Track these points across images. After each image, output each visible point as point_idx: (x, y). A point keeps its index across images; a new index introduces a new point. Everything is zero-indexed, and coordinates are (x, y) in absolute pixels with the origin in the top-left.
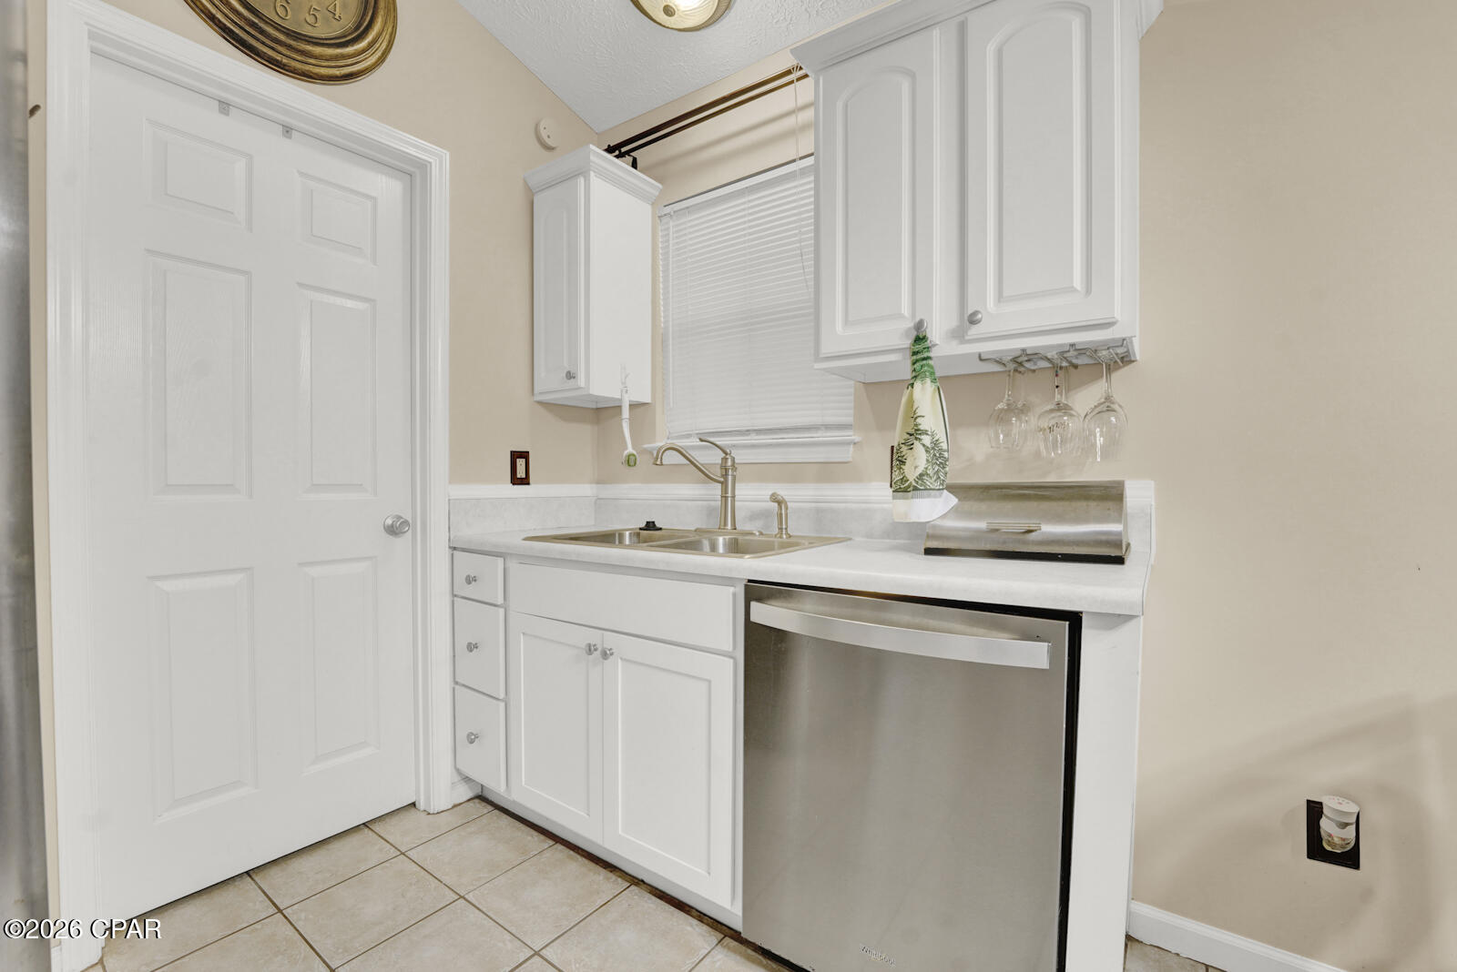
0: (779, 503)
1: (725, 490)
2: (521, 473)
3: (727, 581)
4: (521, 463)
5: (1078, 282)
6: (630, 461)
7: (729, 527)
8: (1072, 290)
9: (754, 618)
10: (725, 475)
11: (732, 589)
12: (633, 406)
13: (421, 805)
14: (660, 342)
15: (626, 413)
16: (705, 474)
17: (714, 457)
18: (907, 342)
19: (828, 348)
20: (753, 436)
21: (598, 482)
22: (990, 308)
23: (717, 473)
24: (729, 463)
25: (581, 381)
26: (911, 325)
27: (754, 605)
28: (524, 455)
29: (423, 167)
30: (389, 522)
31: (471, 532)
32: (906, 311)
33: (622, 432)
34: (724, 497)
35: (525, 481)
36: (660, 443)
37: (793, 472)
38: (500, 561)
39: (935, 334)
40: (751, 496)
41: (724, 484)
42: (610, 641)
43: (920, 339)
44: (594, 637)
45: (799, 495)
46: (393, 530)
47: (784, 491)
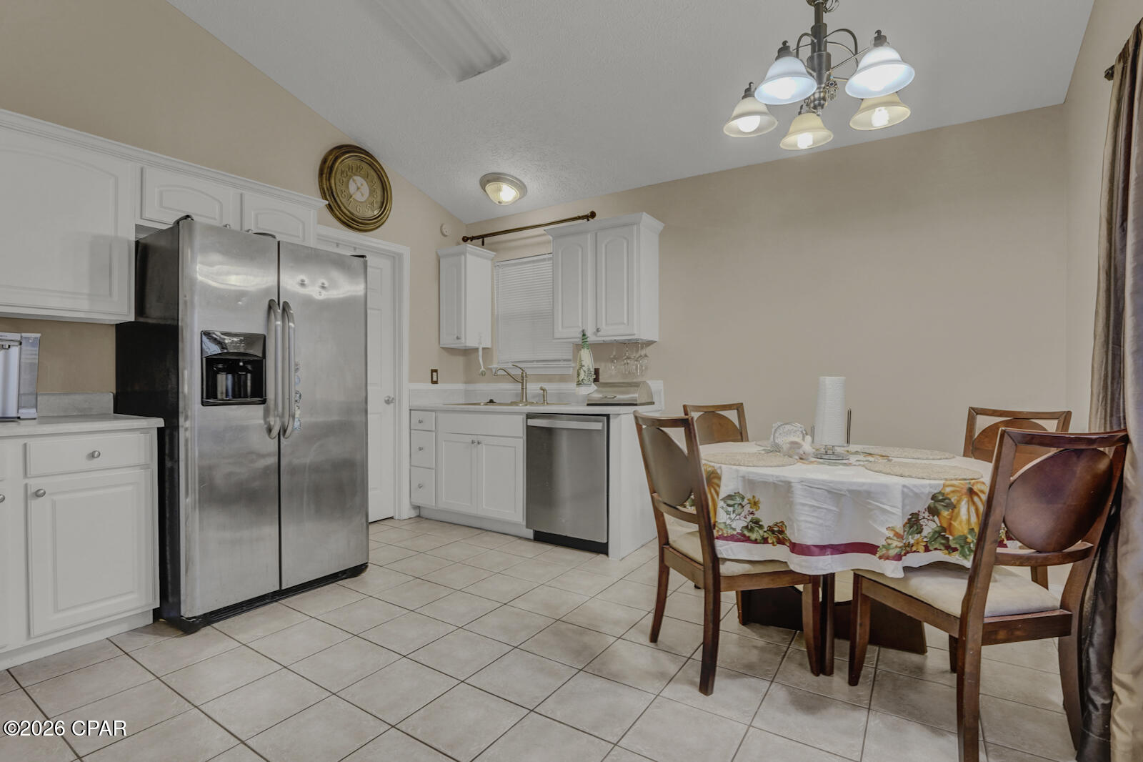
0: (544, 390)
1: (523, 386)
2: (435, 379)
3: (520, 413)
4: (435, 374)
5: (625, 321)
6: (483, 374)
7: (524, 400)
8: (624, 324)
9: (529, 424)
10: (523, 380)
11: (522, 417)
12: (484, 349)
13: (396, 517)
14: (495, 320)
15: (480, 353)
16: (514, 379)
17: (519, 372)
18: (581, 336)
19: (557, 335)
20: (535, 363)
21: (466, 383)
22: (603, 326)
23: (519, 379)
24: (525, 374)
25: (463, 340)
26: (581, 330)
27: (529, 420)
28: (436, 371)
29: (400, 256)
30: (387, 399)
31: (418, 403)
32: (580, 325)
33: (479, 360)
34: (523, 389)
35: (436, 382)
36: (495, 366)
37: (550, 378)
38: (434, 413)
39: (589, 333)
40: (533, 388)
41: (522, 383)
42: (480, 438)
43: (584, 335)
44: (475, 438)
45: (551, 387)
46: (388, 402)
47: (546, 386)
